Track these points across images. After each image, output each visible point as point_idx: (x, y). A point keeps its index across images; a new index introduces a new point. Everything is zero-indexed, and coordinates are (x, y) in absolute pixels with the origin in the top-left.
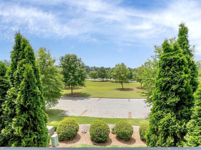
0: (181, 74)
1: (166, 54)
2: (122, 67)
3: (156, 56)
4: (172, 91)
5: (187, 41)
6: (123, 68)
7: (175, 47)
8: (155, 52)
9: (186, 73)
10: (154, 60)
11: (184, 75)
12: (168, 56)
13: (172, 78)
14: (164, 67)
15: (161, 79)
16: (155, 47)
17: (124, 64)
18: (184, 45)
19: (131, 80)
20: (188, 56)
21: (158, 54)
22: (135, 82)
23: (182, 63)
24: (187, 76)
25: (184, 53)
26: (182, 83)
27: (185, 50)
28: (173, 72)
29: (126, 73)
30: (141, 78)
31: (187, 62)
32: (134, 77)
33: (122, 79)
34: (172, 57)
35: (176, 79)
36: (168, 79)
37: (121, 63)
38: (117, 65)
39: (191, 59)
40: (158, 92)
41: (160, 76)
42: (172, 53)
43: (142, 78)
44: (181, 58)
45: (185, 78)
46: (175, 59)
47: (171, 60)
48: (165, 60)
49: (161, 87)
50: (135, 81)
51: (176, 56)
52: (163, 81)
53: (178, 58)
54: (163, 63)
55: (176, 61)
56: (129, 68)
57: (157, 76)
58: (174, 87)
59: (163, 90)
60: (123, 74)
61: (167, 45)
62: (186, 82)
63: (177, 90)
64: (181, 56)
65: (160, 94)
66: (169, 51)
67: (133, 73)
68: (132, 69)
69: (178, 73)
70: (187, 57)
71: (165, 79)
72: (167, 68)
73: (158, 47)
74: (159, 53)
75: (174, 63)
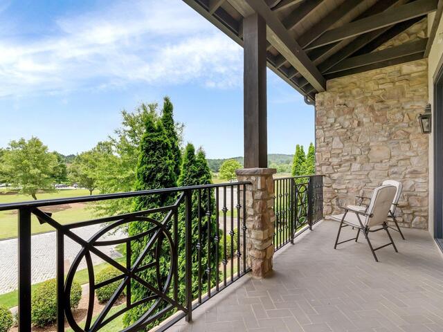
0: (165, 160)
1: (150, 134)
2: (33, 150)
3: (125, 131)
4: (157, 181)
5: (172, 120)
6: (37, 152)
7: (159, 127)
8: (124, 123)
9: (170, 158)
10: (121, 139)
11: (168, 161)
12: (152, 136)
13: (157, 165)
14: (147, 151)
15: (144, 166)
16: (124, 113)
17: (38, 142)
18: (169, 124)
19: (63, 183)
20: (173, 139)
21: (129, 128)
22: (73, 188)
23: (166, 147)
24: (171, 161)
25: (169, 136)
26: (166, 170)
27: (170, 131)
28: (158, 157)
29: (45, 164)
30: (93, 177)
31: (171, 146)
32: (70, 176)
33: (33, 183)
34: (155, 139)
35: (160, 166)
36: (153, 166)
37: (30, 138)
38: (17, 142)
39: (176, 144)
40: (141, 184)
41: (143, 163)
42: (156, 134)
43: (97, 176)
44: (165, 141)
45: (169, 164)
46: (160, 142)
47: (155, 142)
48: (149, 142)
49: (144, 178)
50: (72, 185)
51: (161, 138)
52: (148, 169)
53: (162, 141)
54: (146, 145)
55: (160, 144)
56: (55, 153)
57: (139, 164)
58: (159, 175)
59: (147, 181)
60: (36, 166)
61: (150, 122)
62: (170, 168)
63: (161, 178)
64: (165, 139)
65: (144, 186)
66: (152, 131)
67: (69, 167)
68: (63, 156)
69: (163, 158)
70: (172, 141)
71: (149, 166)
72: (151, 152)
73: (129, 116)
74: (131, 126)
75: (158, 146)
